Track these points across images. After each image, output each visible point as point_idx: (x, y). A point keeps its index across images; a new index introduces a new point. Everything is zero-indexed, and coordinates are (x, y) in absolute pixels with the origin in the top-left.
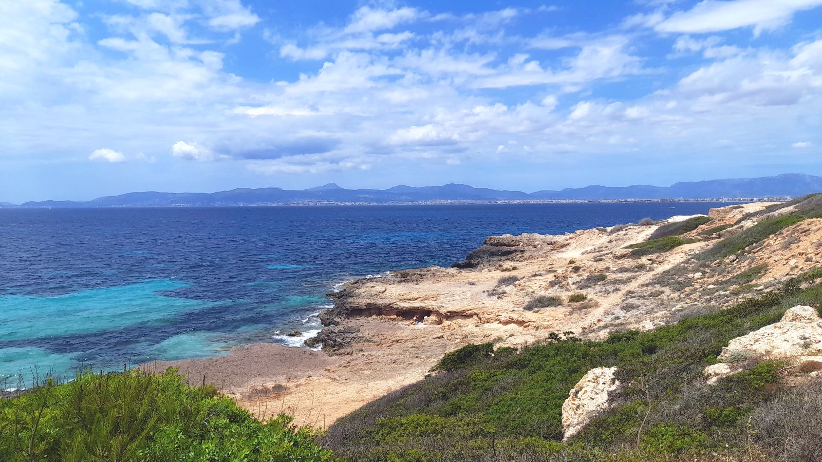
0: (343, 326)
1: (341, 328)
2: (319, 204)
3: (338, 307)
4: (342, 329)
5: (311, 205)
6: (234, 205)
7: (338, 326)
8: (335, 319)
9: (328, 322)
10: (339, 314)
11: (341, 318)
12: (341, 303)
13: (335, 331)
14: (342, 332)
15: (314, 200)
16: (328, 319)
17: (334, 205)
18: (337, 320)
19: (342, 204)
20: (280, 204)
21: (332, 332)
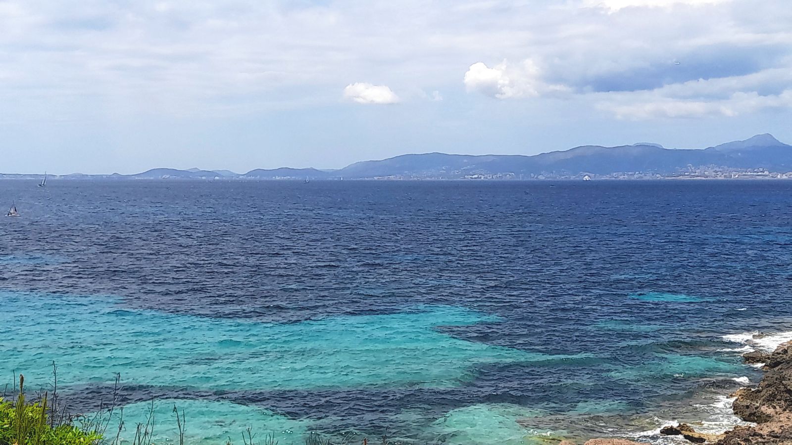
0: (780, 424)
1: (775, 427)
2: (735, 176)
3: (769, 386)
4: (776, 430)
5: (721, 178)
6: (573, 178)
7: (768, 424)
8: (764, 409)
9: (747, 413)
10: (770, 399)
11: (775, 408)
12: (775, 376)
13: (761, 432)
14: (777, 437)
15: (726, 167)
16: (748, 407)
17: (767, 178)
18: (767, 410)
20: (659, 177)
21: (755, 434)
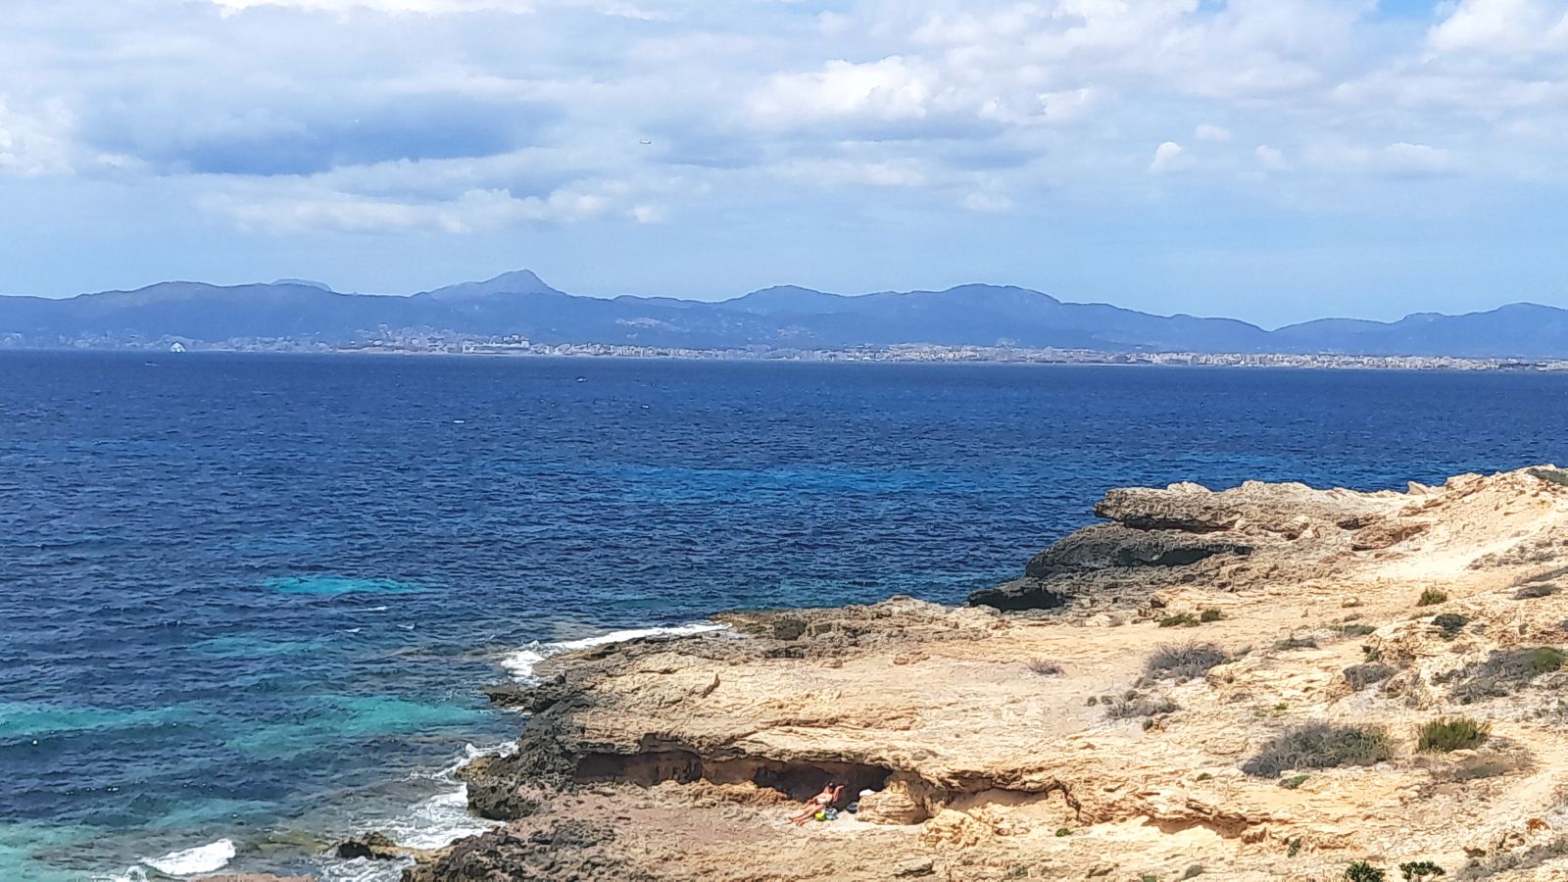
0: (552, 818)
1: (543, 824)
2: (469, 349)
3: (533, 746)
4: (545, 829)
5: (441, 351)
6: (149, 346)
7: (531, 818)
8: (522, 791)
9: (493, 802)
10: (535, 772)
11: (543, 787)
12: (544, 728)
13: (518, 835)
14: (547, 842)
15: (451, 333)
16: (493, 789)
17: (526, 354)
18: (529, 793)
19: (557, 353)
20: (324, 348)
21: (508, 841)
